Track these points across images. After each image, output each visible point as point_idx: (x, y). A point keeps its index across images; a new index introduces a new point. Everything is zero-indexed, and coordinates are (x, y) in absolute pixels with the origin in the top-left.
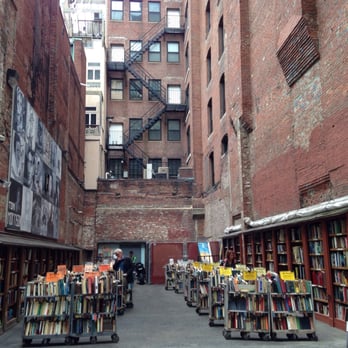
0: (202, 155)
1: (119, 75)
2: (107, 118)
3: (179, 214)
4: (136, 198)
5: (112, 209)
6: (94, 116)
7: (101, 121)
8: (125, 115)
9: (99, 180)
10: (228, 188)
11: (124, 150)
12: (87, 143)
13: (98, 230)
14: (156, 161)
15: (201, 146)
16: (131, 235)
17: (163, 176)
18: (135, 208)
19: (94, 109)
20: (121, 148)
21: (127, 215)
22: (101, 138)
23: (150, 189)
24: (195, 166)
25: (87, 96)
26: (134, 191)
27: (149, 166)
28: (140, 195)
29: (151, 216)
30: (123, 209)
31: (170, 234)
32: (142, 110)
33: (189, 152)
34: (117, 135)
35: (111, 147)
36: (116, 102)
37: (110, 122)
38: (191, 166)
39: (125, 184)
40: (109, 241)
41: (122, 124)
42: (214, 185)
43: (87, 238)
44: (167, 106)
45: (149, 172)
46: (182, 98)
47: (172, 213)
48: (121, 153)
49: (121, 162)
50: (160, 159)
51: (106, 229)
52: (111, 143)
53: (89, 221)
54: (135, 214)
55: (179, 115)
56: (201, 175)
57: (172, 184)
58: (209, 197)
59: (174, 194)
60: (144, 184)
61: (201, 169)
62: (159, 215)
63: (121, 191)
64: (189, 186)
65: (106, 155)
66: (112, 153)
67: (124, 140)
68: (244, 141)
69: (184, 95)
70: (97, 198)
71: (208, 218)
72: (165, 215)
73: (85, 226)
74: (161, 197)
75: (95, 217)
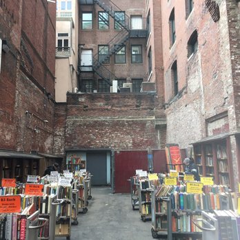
0: (163, 70)
1: (89, 9)
2: (79, 45)
3: (143, 124)
4: (103, 110)
5: (80, 119)
6: (66, 41)
7: (73, 45)
8: (94, 42)
9: (68, 94)
11: (93, 72)
13: (67, 140)
14: (121, 80)
15: (162, 61)
16: (98, 143)
17: (127, 90)
18: (102, 118)
19: (67, 35)
20: (90, 69)
21: (96, 125)
22: (72, 60)
23: (115, 101)
24: (156, 79)
26: (101, 104)
27: (115, 83)
28: (106, 107)
29: (117, 126)
30: (90, 120)
31: (134, 143)
32: (109, 37)
33: (150, 69)
34: (87, 59)
35: (83, 69)
36: (87, 31)
37: (81, 49)
38: (153, 81)
39: (93, 98)
40: (78, 149)
41: (92, 49)
44: (130, 31)
45: (115, 88)
47: (135, 123)
49: (91, 81)
51: (75, 139)
52: (82, 65)
53: (59, 132)
54: (102, 124)
55: (141, 41)
56: (163, 89)
57: (135, 97)
58: (171, 107)
59: (137, 106)
60: (109, 97)
61: (163, 83)
62: (123, 125)
63: (88, 104)
64: (151, 99)
65: (78, 76)
67: (93, 63)
69: (146, 22)
70: (66, 110)
72: (130, 125)
73: (56, 135)
74: (126, 109)
75: (65, 127)
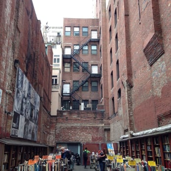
0: (108, 98)
1: (69, 61)
2: (63, 81)
3: (97, 129)
4: (76, 120)
5: (64, 125)
6: (56, 80)
7: (59, 82)
8: (71, 79)
9: (58, 111)
10: (121, 116)
11: (70, 96)
12: (52, 93)
13: (57, 136)
14: (86, 101)
15: (108, 94)
16: (73, 139)
17: (89, 109)
18: (75, 125)
19: (56, 76)
20: (69, 95)
21: (71, 128)
22: (59, 90)
23: (82, 115)
24: (105, 104)
25: (53, 71)
26: (75, 116)
27: (83, 104)
28: (78, 118)
29: (83, 129)
30: (69, 125)
31: (93, 139)
32: (79, 76)
33: (102, 97)
34: (67, 89)
35: (64, 95)
36: (67, 73)
37: (64, 83)
38: (103, 104)
39: (71, 113)
40: (62, 142)
41: (69, 83)
42: (115, 114)
43: (51, 140)
44: (91, 74)
45: (82, 107)
46: (98, 71)
47: (94, 128)
48: (69, 98)
49: (68, 102)
50: (88, 100)
51: (61, 136)
52: (64, 92)
53: (52, 132)
54: (75, 128)
55: (97, 79)
56: (108, 109)
57: (94, 113)
58: (112, 120)
59: (94, 118)
60: (79, 113)
61: (108, 106)
62: (87, 129)
63: (68, 116)
64: (102, 114)
65: (62, 98)
66: (64, 97)
67: (70, 91)
68: (129, 92)
69: (100, 69)
70: (57, 120)
71: (112, 131)
72: (90, 129)
73: (51, 134)
74: (88, 119)
75: (56, 129)
